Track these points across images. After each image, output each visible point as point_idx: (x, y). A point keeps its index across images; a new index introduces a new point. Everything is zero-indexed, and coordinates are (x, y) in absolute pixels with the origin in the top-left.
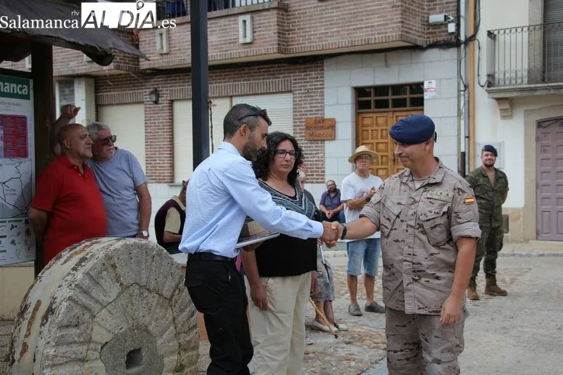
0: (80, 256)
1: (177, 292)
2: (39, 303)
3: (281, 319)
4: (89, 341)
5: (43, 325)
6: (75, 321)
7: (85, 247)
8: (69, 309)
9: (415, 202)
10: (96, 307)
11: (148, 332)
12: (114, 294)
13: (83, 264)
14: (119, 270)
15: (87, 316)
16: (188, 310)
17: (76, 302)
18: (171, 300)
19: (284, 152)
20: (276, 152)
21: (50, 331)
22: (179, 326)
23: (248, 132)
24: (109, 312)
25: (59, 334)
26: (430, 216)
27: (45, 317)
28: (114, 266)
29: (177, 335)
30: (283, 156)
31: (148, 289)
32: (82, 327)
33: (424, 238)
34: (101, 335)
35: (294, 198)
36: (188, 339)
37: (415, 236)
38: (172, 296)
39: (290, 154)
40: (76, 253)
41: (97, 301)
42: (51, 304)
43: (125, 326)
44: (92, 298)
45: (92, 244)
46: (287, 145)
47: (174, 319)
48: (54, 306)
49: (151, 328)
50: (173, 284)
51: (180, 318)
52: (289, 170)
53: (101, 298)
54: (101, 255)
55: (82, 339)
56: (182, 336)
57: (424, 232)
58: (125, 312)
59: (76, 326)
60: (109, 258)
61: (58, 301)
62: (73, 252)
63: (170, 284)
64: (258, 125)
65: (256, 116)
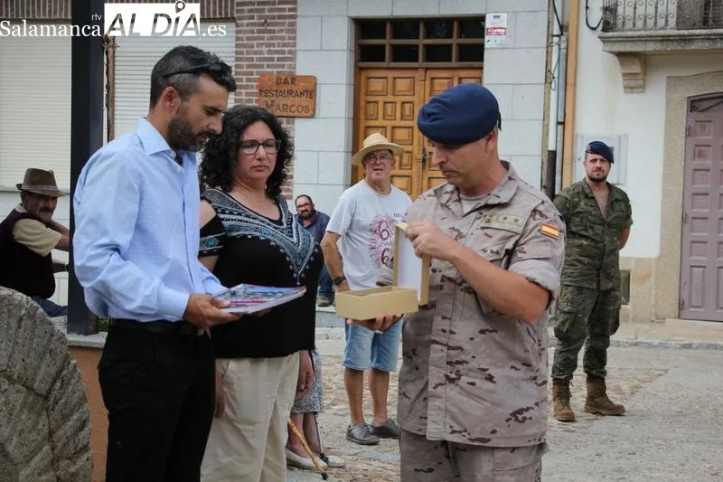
1: (58, 384)
3: (245, 434)
9: (460, 236)
16: (75, 417)
18: (46, 398)
19: (254, 143)
20: (240, 144)
22: (59, 445)
23: (177, 100)
30: (252, 151)
31: (9, 378)
35: (279, 222)
36: (73, 469)
38: (49, 392)
39: (266, 144)
46: (259, 131)
47: (51, 433)
50: (53, 370)
51: (61, 432)
52: (266, 174)
56: (64, 463)
63: (46, 369)
64: (197, 91)
65: (196, 72)
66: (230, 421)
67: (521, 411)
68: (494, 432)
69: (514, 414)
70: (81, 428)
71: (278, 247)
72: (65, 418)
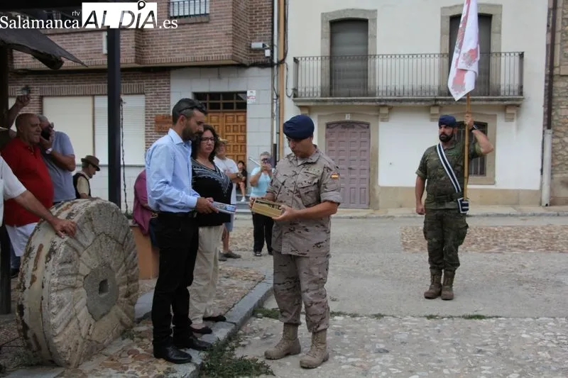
0: (68, 211)
1: (126, 240)
2: (41, 247)
4: (77, 274)
5: (47, 261)
6: (69, 260)
7: (68, 205)
8: (66, 250)
9: (296, 174)
10: (80, 249)
11: (110, 268)
12: (91, 240)
13: (72, 217)
14: (93, 222)
15: (76, 255)
16: (132, 253)
17: (70, 245)
18: (123, 245)
19: (207, 139)
20: (201, 139)
21: (54, 266)
22: (128, 264)
23: (185, 120)
24: (89, 253)
25: (60, 268)
26: (305, 185)
27: (49, 256)
28: (91, 220)
29: (126, 270)
30: (206, 142)
31: (110, 237)
32: (73, 263)
33: (299, 200)
34: (84, 270)
35: (216, 171)
36: (132, 273)
37: (293, 199)
38: (124, 242)
39: (211, 140)
40: (63, 210)
41: (82, 245)
42: (52, 246)
43: (98, 264)
44: (79, 242)
45: (73, 203)
46: (208, 134)
47: (125, 259)
48: (55, 248)
49: (112, 266)
50: (125, 234)
51: (128, 259)
52: (210, 151)
53: (84, 242)
54: (83, 211)
55: (73, 272)
56: (130, 271)
57: (300, 196)
58: (97, 253)
59: (70, 262)
60: (88, 213)
61: (58, 244)
62: (60, 209)
63: (123, 233)
64: (193, 115)
65: (192, 108)
67: (319, 243)
68: (308, 251)
69: (317, 244)
70: (135, 257)
71: (218, 181)
72: (129, 253)
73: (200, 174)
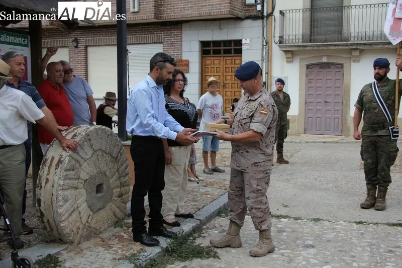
0: (73, 134)
1: (119, 155)
2: (53, 158)
3: (177, 169)
4: (79, 178)
5: (56, 169)
6: (72, 168)
7: (74, 129)
8: (70, 161)
10: (82, 161)
11: (106, 175)
12: (90, 155)
13: (75, 138)
14: (92, 141)
15: (78, 165)
16: (124, 165)
17: (73, 158)
18: (116, 159)
19: (179, 80)
20: (175, 81)
21: (60, 172)
22: (121, 173)
23: (159, 70)
24: (88, 164)
25: (65, 174)
26: (245, 117)
27: (58, 165)
28: (90, 140)
29: (119, 178)
30: (178, 82)
31: (105, 153)
32: (76, 171)
33: (242, 129)
34: (84, 176)
35: (185, 104)
36: (125, 180)
37: (239, 127)
38: (117, 157)
40: (70, 132)
41: (82, 158)
42: (60, 158)
43: (95, 172)
44: (80, 156)
45: (77, 128)
47: (118, 169)
48: (62, 159)
49: (107, 173)
50: (118, 151)
51: (121, 169)
52: (181, 89)
53: (84, 156)
54: (84, 133)
55: (75, 177)
56: (122, 178)
57: (242, 125)
58: (95, 164)
59: (73, 170)
60: (87, 135)
61: (64, 156)
62: (67, 132)
63: (116, 150)
64: (165, 67)
65: (165, 62)
66: (173, 165)
67: (257, 163)
68: (248, 168)
69: (254, 163)
70: (126, 168)
71: (186, 112)
72: (122, 165)
73: (172, 107)
